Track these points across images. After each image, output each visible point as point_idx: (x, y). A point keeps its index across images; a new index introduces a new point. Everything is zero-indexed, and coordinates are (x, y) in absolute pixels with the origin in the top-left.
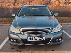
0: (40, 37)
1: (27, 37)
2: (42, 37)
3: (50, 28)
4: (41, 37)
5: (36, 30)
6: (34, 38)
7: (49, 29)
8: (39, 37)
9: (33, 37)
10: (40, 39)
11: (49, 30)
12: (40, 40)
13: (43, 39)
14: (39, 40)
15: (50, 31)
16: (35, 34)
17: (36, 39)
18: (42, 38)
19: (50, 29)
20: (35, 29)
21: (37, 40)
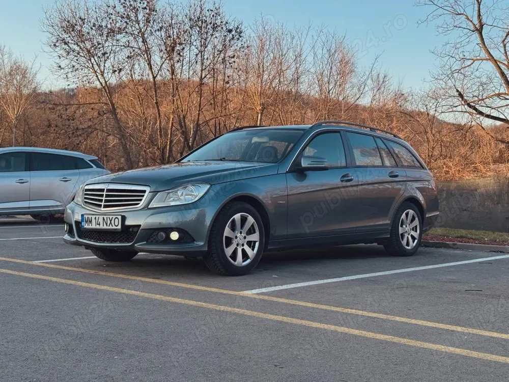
0: (108, 216)
1: (82, 215)
2: (114, 217)
3: (147, 189)
4: (111, 217)
5: (105, 193)
6: (95, 218)
7: (144, 192)
8: (105, 217)
9: (93, 215)
10: (108, 224)
11: (143, 196)
12: (108, 227)
13: (116, 224)
14: (105, 227)
15: (144, 198)
16: (101, 205)
17: (99, 224)
18: (113, 222)
19: (146, 194)
20: (102, 190)
21: (101, 227)
